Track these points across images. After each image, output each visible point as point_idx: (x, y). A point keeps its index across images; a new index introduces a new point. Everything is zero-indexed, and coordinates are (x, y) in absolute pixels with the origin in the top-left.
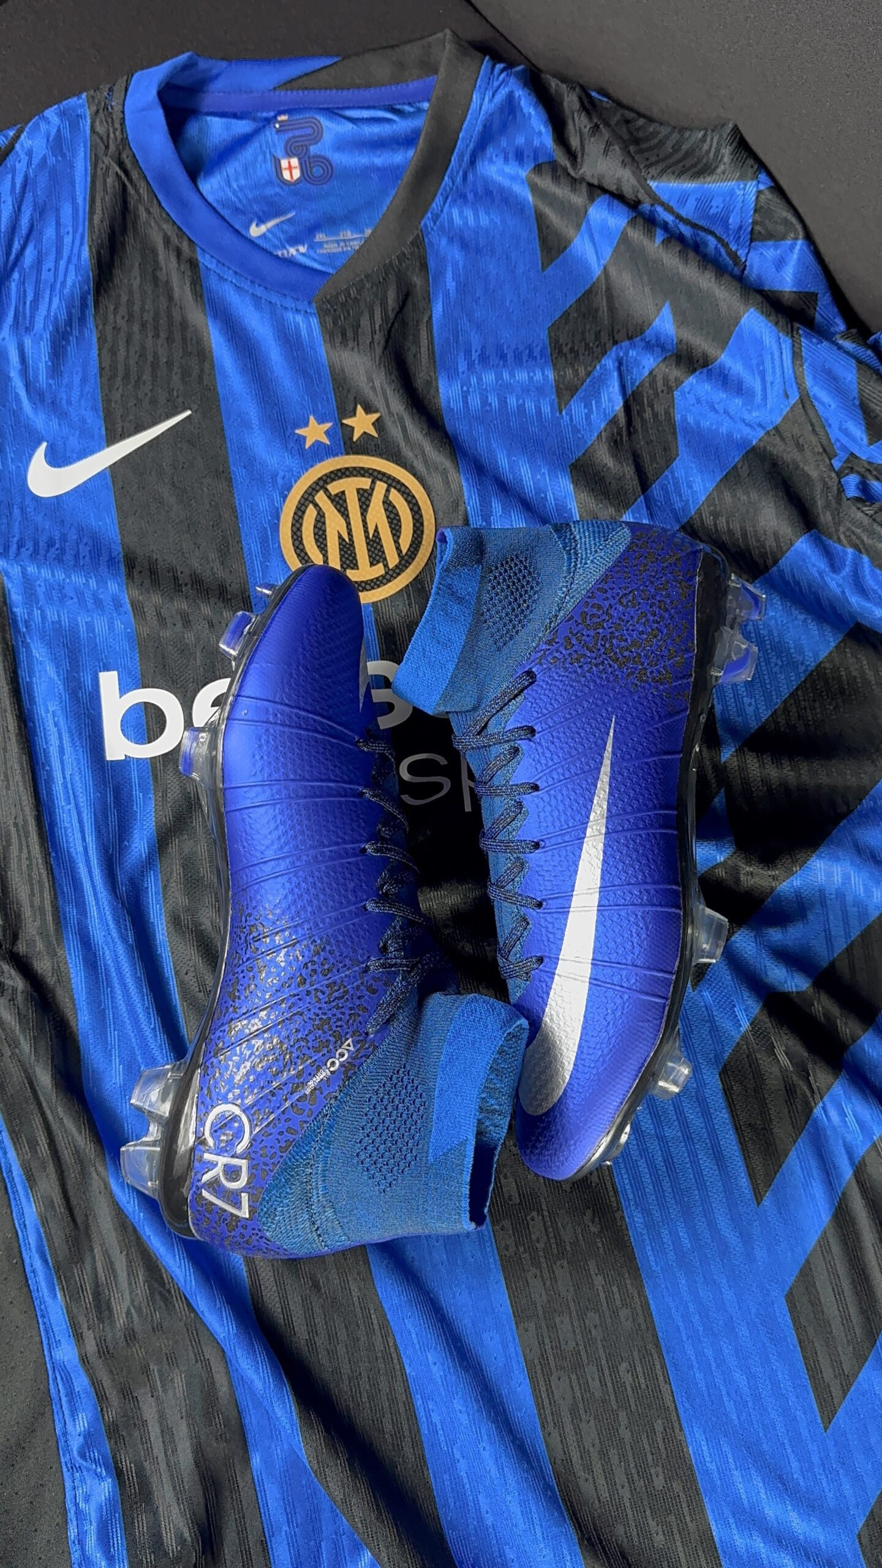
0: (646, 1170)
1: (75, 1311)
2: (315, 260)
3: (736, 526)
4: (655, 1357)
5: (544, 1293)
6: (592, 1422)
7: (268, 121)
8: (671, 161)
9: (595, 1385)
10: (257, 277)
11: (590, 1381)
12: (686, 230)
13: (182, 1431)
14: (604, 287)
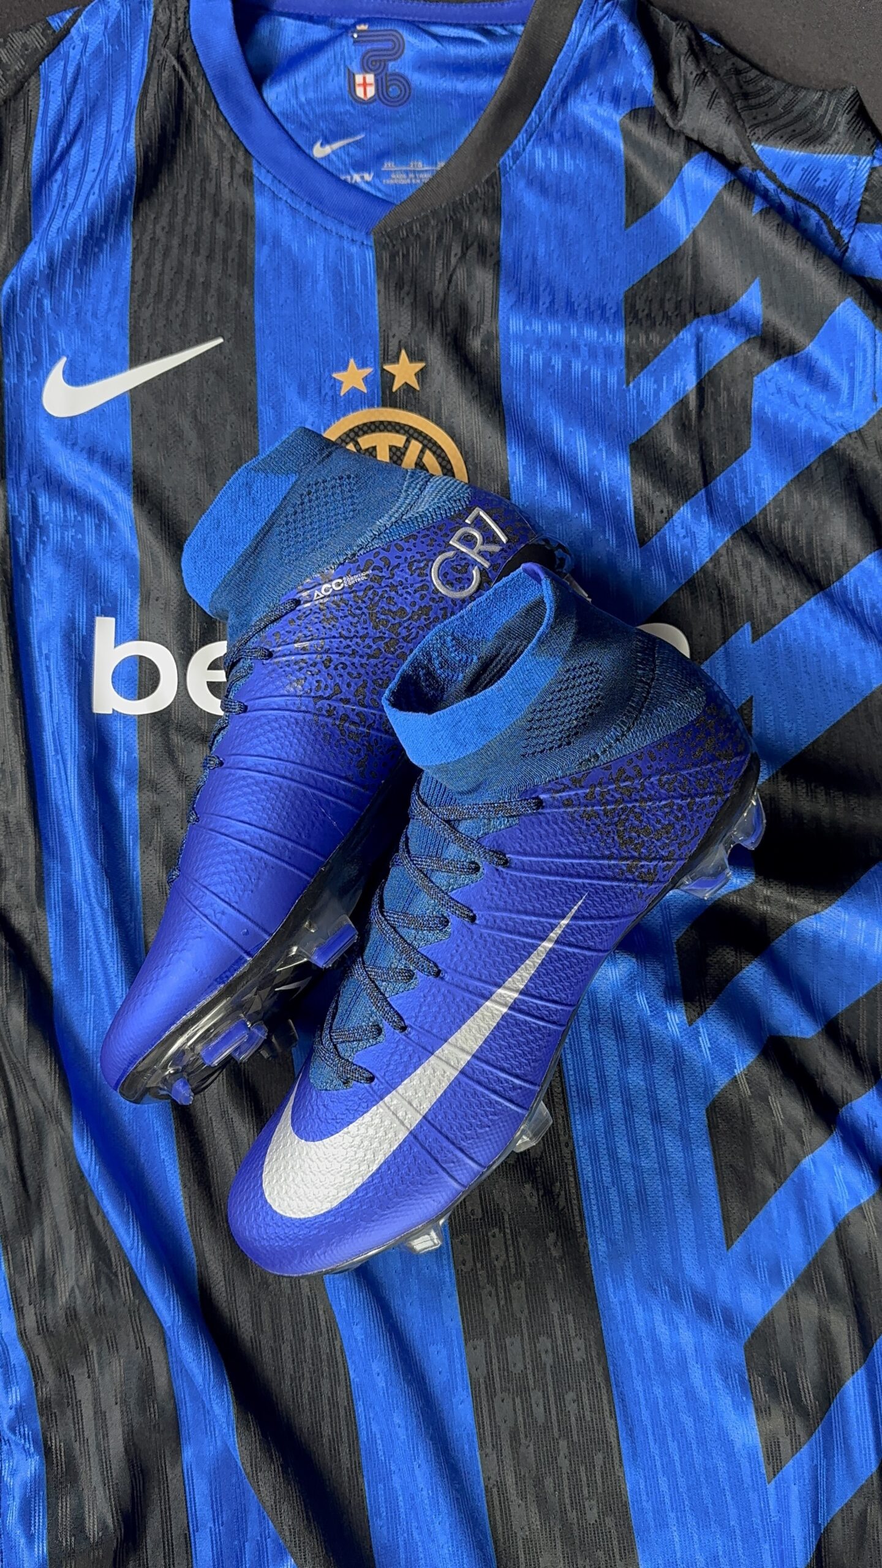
0: (617, 1199)
1: (18, 1284)
2: (380, 190)
3: (802, 535)
4: (604, 1391)
5: (497, 1313)
6: (532, 1446)
7: (347, 29)
8: (781, 122)
9: (539, 1411)
10: (315, 200)
11: (534, 1406)
12: (787, 201)
13: (115, 1416)
14: (691, 253)
